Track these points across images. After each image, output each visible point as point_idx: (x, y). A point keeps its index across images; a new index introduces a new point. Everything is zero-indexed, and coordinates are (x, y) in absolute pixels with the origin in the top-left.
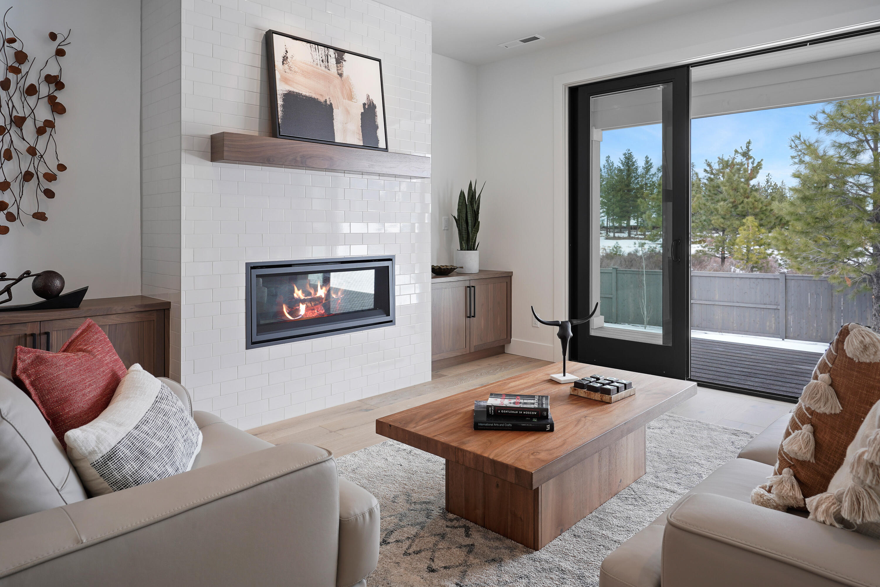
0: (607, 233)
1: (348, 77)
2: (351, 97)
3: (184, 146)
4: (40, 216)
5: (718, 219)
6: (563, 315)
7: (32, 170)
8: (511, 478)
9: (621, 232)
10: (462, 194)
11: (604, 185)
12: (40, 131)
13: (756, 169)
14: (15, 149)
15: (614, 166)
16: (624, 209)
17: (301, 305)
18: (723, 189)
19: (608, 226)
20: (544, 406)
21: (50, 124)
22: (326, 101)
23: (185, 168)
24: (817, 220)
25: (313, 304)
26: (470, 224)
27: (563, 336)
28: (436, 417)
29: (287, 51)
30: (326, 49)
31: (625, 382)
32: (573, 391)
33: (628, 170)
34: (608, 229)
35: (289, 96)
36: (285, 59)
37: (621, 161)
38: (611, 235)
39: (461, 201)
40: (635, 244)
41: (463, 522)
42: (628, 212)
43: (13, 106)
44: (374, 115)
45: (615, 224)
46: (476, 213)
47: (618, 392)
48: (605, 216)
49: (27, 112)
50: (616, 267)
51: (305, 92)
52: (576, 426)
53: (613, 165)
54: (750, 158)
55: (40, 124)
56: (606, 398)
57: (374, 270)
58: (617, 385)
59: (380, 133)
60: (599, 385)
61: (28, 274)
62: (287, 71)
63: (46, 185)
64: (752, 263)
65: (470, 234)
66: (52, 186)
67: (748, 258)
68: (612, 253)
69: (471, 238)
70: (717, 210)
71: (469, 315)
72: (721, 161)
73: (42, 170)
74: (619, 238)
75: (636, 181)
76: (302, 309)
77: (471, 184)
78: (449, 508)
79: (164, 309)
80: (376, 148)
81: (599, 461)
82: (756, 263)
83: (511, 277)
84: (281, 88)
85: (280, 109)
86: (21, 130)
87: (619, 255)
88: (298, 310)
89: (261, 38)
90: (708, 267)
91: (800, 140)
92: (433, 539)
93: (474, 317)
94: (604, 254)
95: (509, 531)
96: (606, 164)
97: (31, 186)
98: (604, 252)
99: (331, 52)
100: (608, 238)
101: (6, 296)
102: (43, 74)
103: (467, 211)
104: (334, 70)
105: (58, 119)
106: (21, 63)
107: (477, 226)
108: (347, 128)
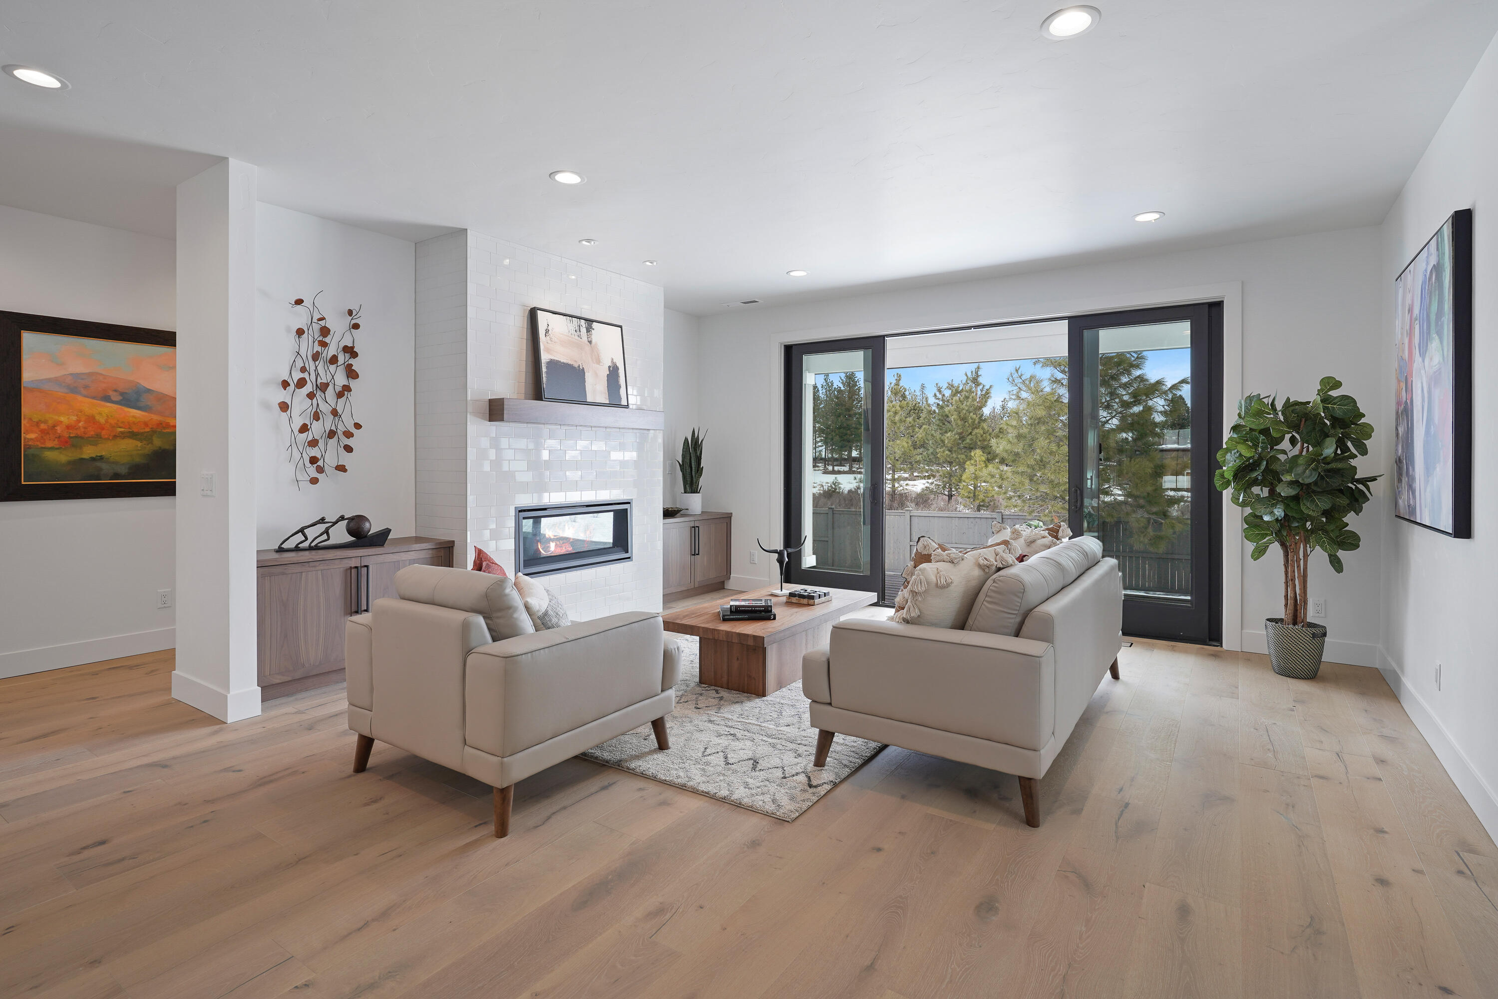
0: (825, 467)
1: (596, 344)
2: (598, 361)
3: (470, 409)
4: (341, 468)
5: (944, 452)
6: (779, 545)
7: (333, 428)
8: (751, 642)
9: (841, 465)
10: (686, 439)
11: (821, 408)
12: (340, 395)
13: (986, 396)
14: (320, 411)
15: (834, 387)
16: (845, 437)
17: (551, 543)
18: (952, 418)
19: (827, 457)
20: (769, 604)
21: (347, 388)
22: (579, 366)
23: (471, 427)
25: (561, 542)
26: (693, 469)
27: (780, 561)
28: (693, 616)
29: (548, 325)
30: (578, 320)
31: (824, 592)
32: (788, 599)
33: (849, 392)
34: (827, 461)
35: (552, 363)
36: (547, 331)
37: (842, 380)
38: (830, 468)
39: (685, 447)
40: (855, 479)
41: (713, 687)
42: (849, 441)
43: (318, 373)
44: (617, 376)
45: (834, 455)
46: (699, 458)
47: (819, 598)
48: (822, 446)
49: (329, 377)
50: (833, 507)
51: (563, 360)
52: (790, 617)
53: (832, 385)
54: (980, 384)
55: (338, 389)
56: (811, 602)
57: (612, 513)
58: (819, 593)
59: (623, 391)
60: (806, 594)
61: (342, 518)
62: (549, 342)
63: (345, 441)
64: (978, 502)
65: (694, 478)
66: (350, 442)
67: (974, 495)
68: (830, 490)
69: (694, 482)
70: (943, 441)
71: (693, 553)
72: (950, 386)
73: (341, 429)
74: (839, 472)
75: (859, 405)
76: (552, 546)
77: (694, 431)
78: (701, 681)
79: (449, 547)
80: (619, 406)
81: (806, 644)
82: (983, 501)
83: (731, 517)
84: (545, 357)
85: (544, 375)
86: (325, 394)
87: (837, 492)
88: (549, 547)
89: (527, 312)
90: (933, 507)
91: (1018, 373)
92: (695, 697)
93: (698, 554)
94: (821, 492)
95: (746, 688)
96: (825, 384)
97: (333, 442)
98: (822, 489)
99: (583, 321)
100: (826, 472)
101: (325, 537)
102: (342, 345)
103: (690, 457)
104: (585, 338)
105: (353, 384)
106: (325, 336)
107: (699, 471)
108: (596, 389)
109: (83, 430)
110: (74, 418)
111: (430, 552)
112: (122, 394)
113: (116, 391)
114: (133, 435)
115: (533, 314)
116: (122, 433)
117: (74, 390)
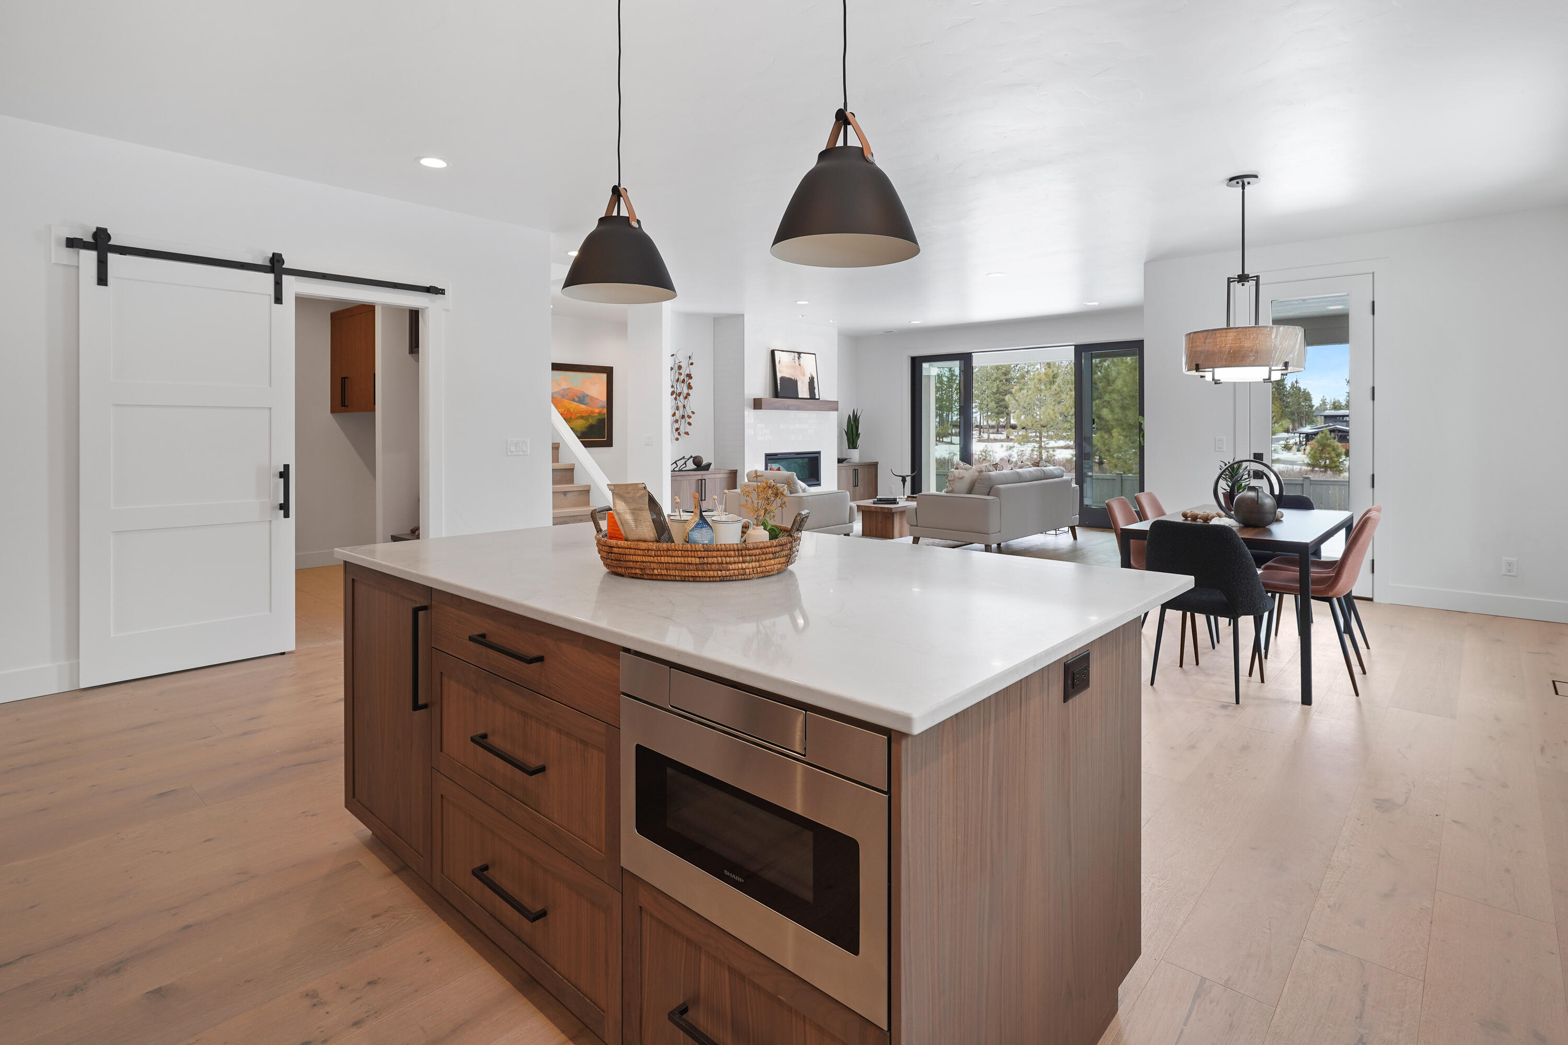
0: (980, 434)
1: (803, 366)
2: (804, 375)
3: (745, 404)
4: (687, 433)
7: (684, 414)
10: (849, 416)
12: (686, 398)
14: (679, 406)
19: (982, 424)
21: (688, 394)
22: (795, 378)
23: (746, 413)
24: (1131, 426)
26: (854, 434)
27: (903, 480)
29: (780, 358)
30: (794, 353)
35: (782, 378)
36: (780, 361)
39: (849, 422)
43: (678, 388)
44: (813, 382)
45: (990, 422)
46: (858, 427)
49: (682, 390)
51: (787, 376)
55: (685, 395)
57: (810, 458)
59: (816, 391)
61: (691, 456)
62: (781, 367)
63: (688, 420)
65: (854, 440)
66: (690, 420)
69: (854, 442)
71: (855, 485)
73: (687, 414)
77: (854, 411)
79: (735, 472)
80: (815, 399)
83: (877, 465)
84: (779, 376)
85: (779, 385)
86: (680, 398)
89: (770, 352)
93: (858, 481)
97: (684, 421)
99: (796, 354)
101: (684, 465)
102: (686, 373)
103: (852, 428)
104: (797, 363)
105: (690, 392)
106: (680, 370)
107: (858, 435)
108: (803, 392)
109: (566, 415)
110: (563, 410)
111: (728, 474)
112: (579, 397)
113: (577, 396)
114: (582, 417)
115: (773, 352)
116: (579, 416)
117: (563, 397)
